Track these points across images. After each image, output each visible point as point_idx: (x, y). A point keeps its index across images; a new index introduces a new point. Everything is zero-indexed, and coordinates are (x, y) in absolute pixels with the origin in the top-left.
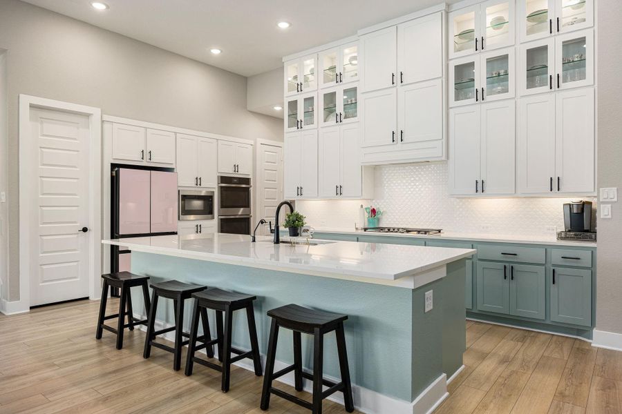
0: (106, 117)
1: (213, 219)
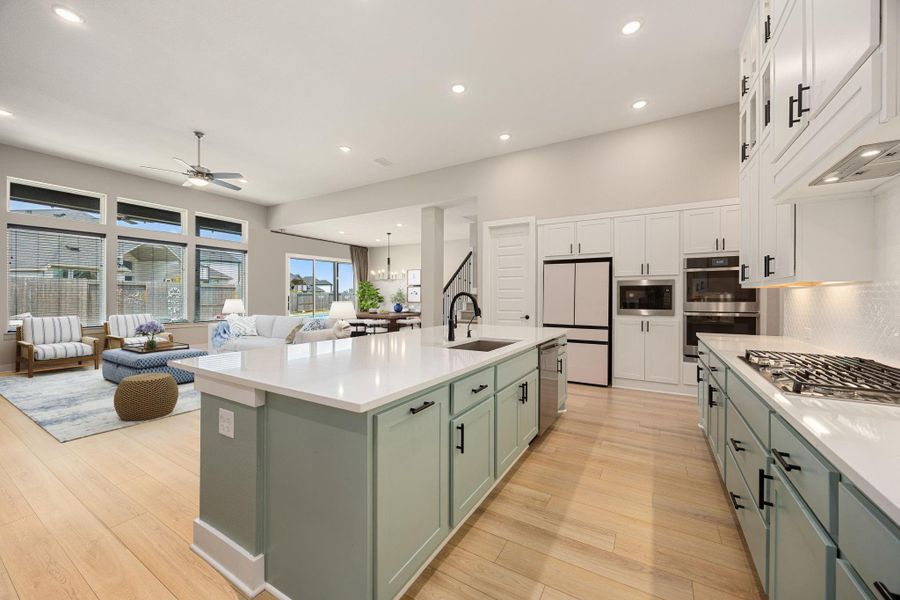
0: (539, 222)
1: (673, 315)
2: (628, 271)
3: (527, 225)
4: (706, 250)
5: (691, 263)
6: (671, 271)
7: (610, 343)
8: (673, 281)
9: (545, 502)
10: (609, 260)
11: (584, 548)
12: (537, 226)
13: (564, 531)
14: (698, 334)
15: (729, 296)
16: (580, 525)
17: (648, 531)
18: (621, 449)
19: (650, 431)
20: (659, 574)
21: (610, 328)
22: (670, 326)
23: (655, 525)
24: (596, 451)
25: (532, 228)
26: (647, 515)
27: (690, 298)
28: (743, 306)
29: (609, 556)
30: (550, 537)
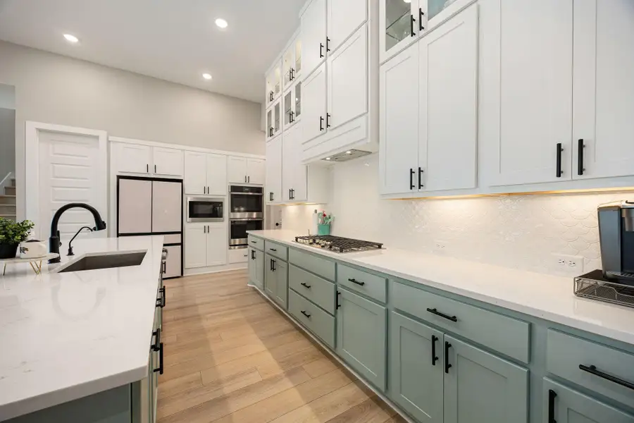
0: (110, 138)
1: (223, 221)
2: (195, 191)
3: (97, 137)
4: (240, 182)
5: (234, 188)
6: (221, 193)
7: (182, 244)
8: (224, 199)
9: (200, 380)
10: (181, 181)
11: (247, 390)
12: (109, 142)
13: (227, 389)
14: (247, 232)
15: (242, 209)
16: (233, 378)
17: (269, 356)
18: (219, 315)
19: (228, 297)
20: (289, 374)
21: (181, 233)
22: (221, 228)
23: (270, 349)
24: (206, 324)
25: (103, 142)
26: (260, 347)
27: (233, 211)
28: (255, 215)
29: (264, 383)
30: (223, 400)
